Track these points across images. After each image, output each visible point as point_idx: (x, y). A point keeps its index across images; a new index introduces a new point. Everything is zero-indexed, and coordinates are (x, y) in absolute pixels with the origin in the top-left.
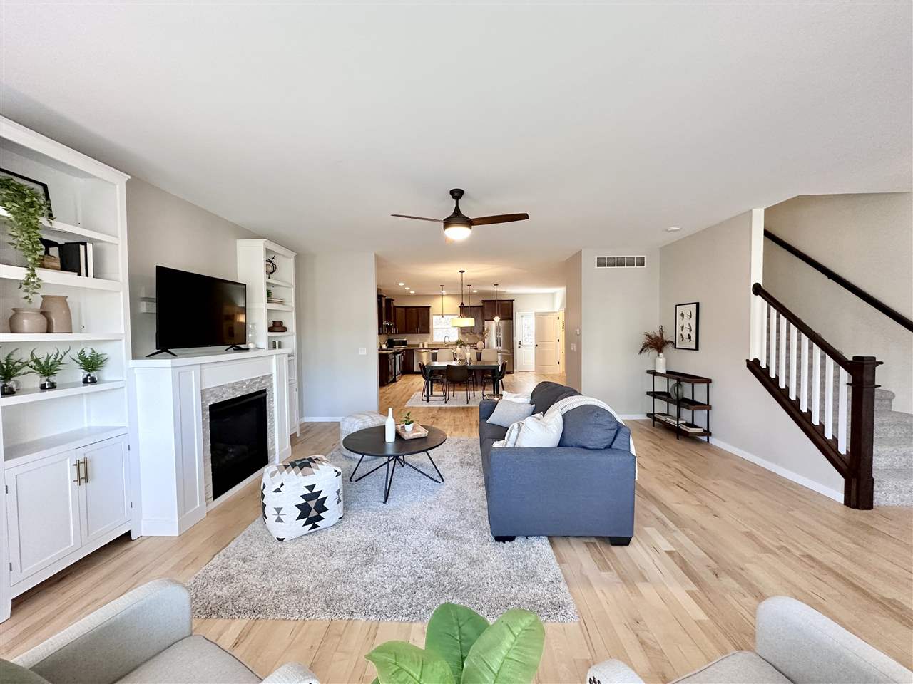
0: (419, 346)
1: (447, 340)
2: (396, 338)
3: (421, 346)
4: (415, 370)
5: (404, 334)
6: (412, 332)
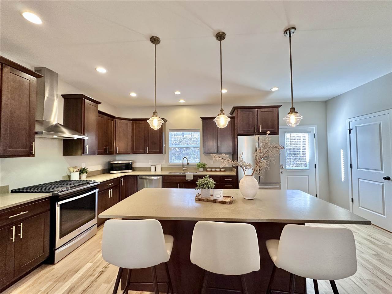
1: (185, 162)
3: (153, 171)
5: (129, 154)
6: (140, 152)
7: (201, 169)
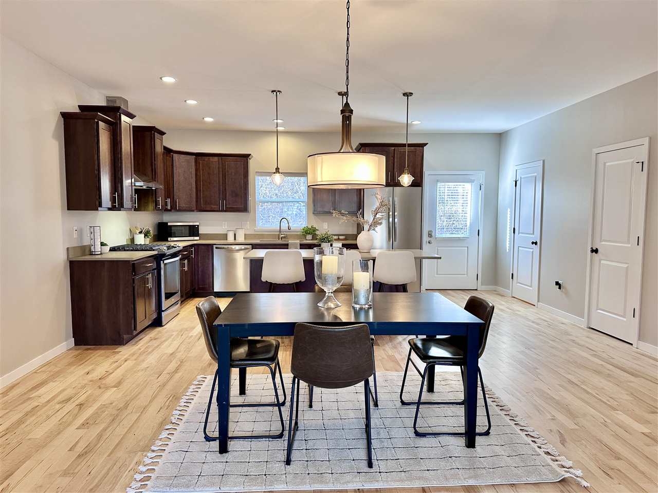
0: (225, 236)
1: (284, 226)
2: (175, 220)
3: (231, 239)
4: (216, 290)
5: (193, 211)
6: (212, 208)
7: (309, 237)
